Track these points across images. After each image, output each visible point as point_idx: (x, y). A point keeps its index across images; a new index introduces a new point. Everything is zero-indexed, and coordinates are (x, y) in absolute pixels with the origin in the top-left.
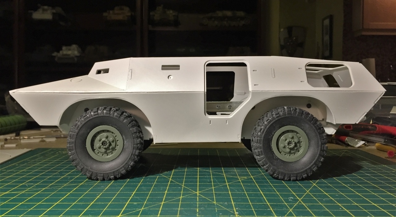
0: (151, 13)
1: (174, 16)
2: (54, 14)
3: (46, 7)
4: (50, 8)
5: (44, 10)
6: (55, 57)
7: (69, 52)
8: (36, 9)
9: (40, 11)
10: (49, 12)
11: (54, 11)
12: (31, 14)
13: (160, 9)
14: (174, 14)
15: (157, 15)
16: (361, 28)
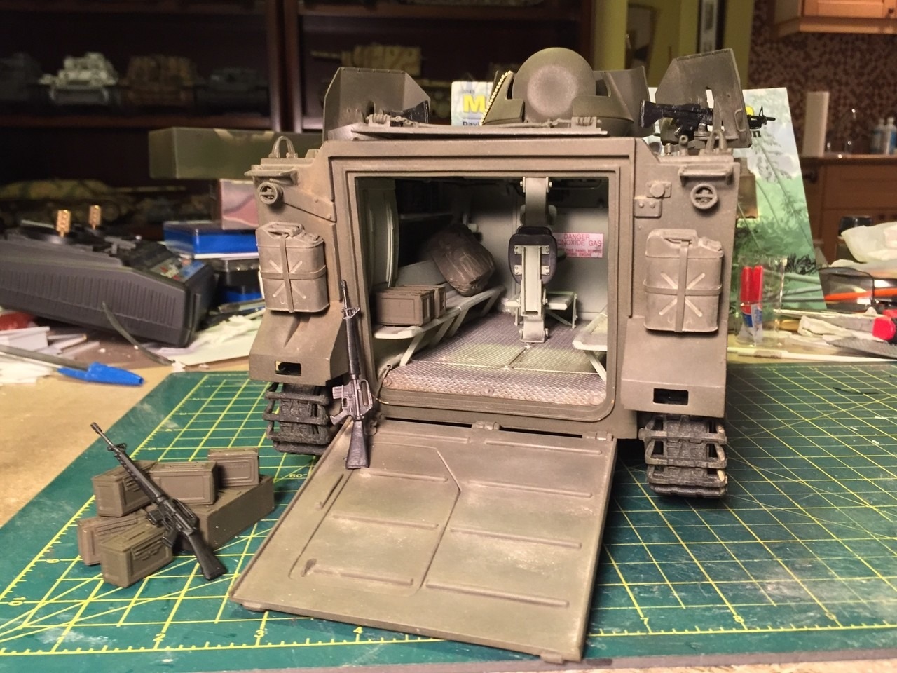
6: (47, 87)
7: (85, 75)
16: (799, 14)
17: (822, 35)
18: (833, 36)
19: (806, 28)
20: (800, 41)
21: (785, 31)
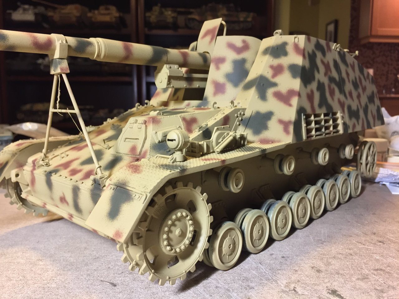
0: (148, 14)
1: (173, 17)
2: (36, 15)
3: (26, 7)
4: (32, 7)
5: (25, 10)
6: (40, 64)
8: (15, 8)
9: (20, 11)
10: (30, 12)
11: (37, 11)
12: (10, 14)
13: (156, 9)
14: (173, 15)
15: (153, 16)
16: (369, 34)
17: (379, 44)
18: (385, 44)
19: (373, 40)
20: (371, 46)
21: (364, 42)
